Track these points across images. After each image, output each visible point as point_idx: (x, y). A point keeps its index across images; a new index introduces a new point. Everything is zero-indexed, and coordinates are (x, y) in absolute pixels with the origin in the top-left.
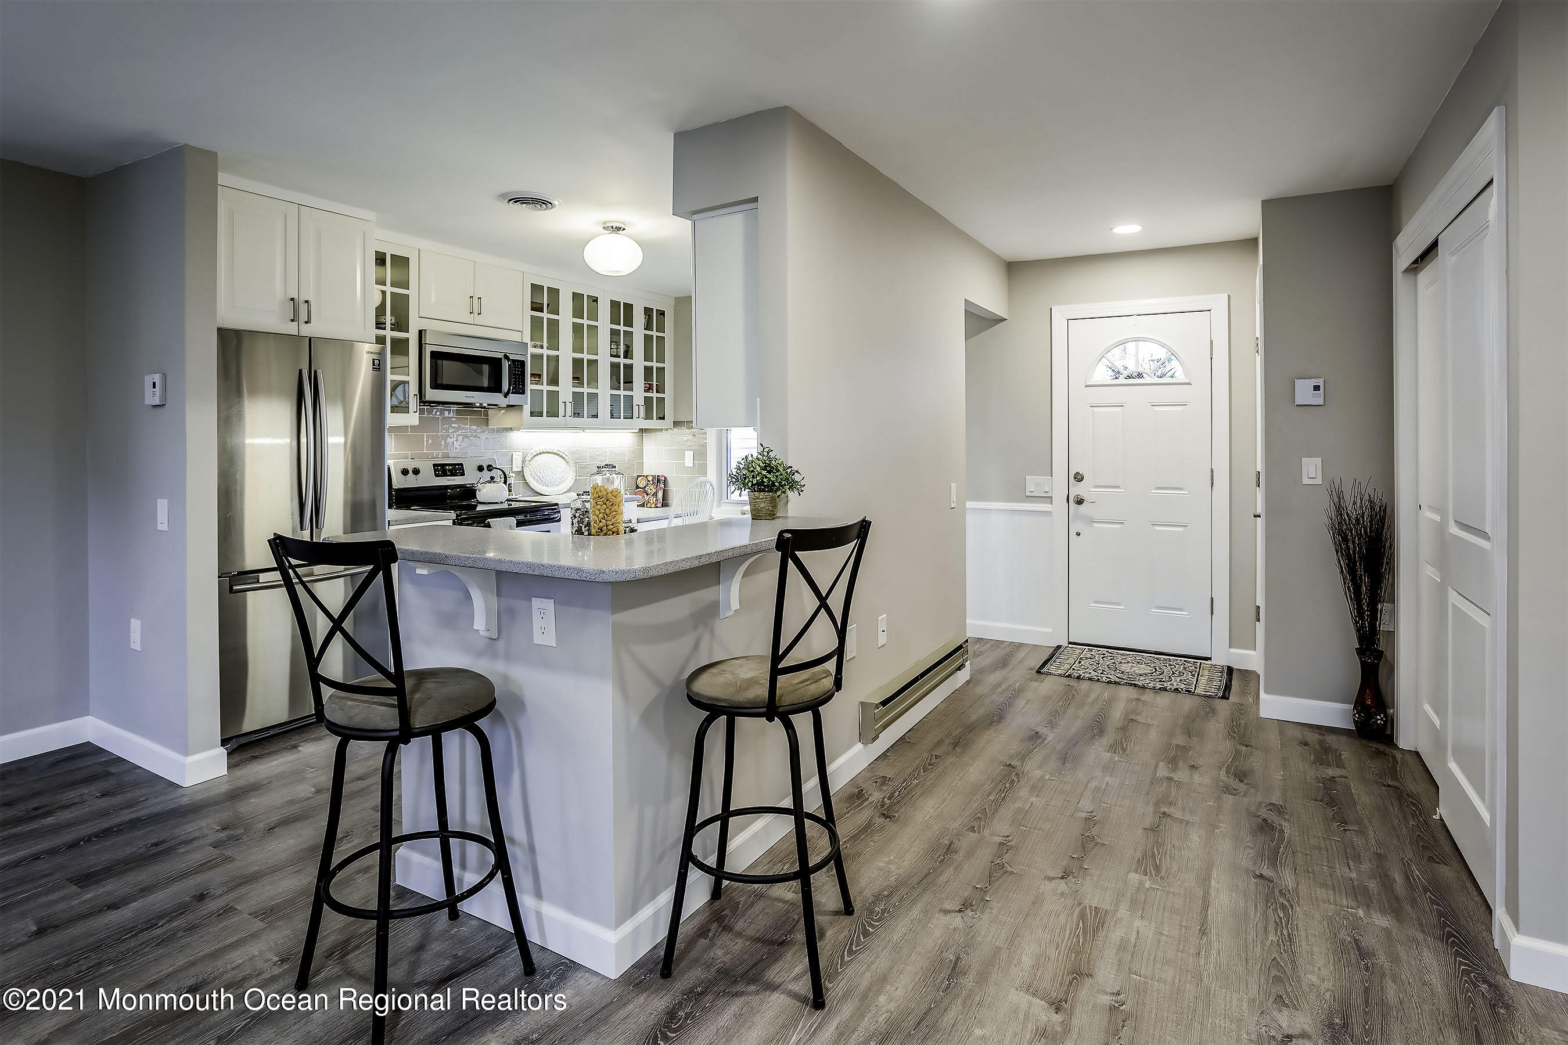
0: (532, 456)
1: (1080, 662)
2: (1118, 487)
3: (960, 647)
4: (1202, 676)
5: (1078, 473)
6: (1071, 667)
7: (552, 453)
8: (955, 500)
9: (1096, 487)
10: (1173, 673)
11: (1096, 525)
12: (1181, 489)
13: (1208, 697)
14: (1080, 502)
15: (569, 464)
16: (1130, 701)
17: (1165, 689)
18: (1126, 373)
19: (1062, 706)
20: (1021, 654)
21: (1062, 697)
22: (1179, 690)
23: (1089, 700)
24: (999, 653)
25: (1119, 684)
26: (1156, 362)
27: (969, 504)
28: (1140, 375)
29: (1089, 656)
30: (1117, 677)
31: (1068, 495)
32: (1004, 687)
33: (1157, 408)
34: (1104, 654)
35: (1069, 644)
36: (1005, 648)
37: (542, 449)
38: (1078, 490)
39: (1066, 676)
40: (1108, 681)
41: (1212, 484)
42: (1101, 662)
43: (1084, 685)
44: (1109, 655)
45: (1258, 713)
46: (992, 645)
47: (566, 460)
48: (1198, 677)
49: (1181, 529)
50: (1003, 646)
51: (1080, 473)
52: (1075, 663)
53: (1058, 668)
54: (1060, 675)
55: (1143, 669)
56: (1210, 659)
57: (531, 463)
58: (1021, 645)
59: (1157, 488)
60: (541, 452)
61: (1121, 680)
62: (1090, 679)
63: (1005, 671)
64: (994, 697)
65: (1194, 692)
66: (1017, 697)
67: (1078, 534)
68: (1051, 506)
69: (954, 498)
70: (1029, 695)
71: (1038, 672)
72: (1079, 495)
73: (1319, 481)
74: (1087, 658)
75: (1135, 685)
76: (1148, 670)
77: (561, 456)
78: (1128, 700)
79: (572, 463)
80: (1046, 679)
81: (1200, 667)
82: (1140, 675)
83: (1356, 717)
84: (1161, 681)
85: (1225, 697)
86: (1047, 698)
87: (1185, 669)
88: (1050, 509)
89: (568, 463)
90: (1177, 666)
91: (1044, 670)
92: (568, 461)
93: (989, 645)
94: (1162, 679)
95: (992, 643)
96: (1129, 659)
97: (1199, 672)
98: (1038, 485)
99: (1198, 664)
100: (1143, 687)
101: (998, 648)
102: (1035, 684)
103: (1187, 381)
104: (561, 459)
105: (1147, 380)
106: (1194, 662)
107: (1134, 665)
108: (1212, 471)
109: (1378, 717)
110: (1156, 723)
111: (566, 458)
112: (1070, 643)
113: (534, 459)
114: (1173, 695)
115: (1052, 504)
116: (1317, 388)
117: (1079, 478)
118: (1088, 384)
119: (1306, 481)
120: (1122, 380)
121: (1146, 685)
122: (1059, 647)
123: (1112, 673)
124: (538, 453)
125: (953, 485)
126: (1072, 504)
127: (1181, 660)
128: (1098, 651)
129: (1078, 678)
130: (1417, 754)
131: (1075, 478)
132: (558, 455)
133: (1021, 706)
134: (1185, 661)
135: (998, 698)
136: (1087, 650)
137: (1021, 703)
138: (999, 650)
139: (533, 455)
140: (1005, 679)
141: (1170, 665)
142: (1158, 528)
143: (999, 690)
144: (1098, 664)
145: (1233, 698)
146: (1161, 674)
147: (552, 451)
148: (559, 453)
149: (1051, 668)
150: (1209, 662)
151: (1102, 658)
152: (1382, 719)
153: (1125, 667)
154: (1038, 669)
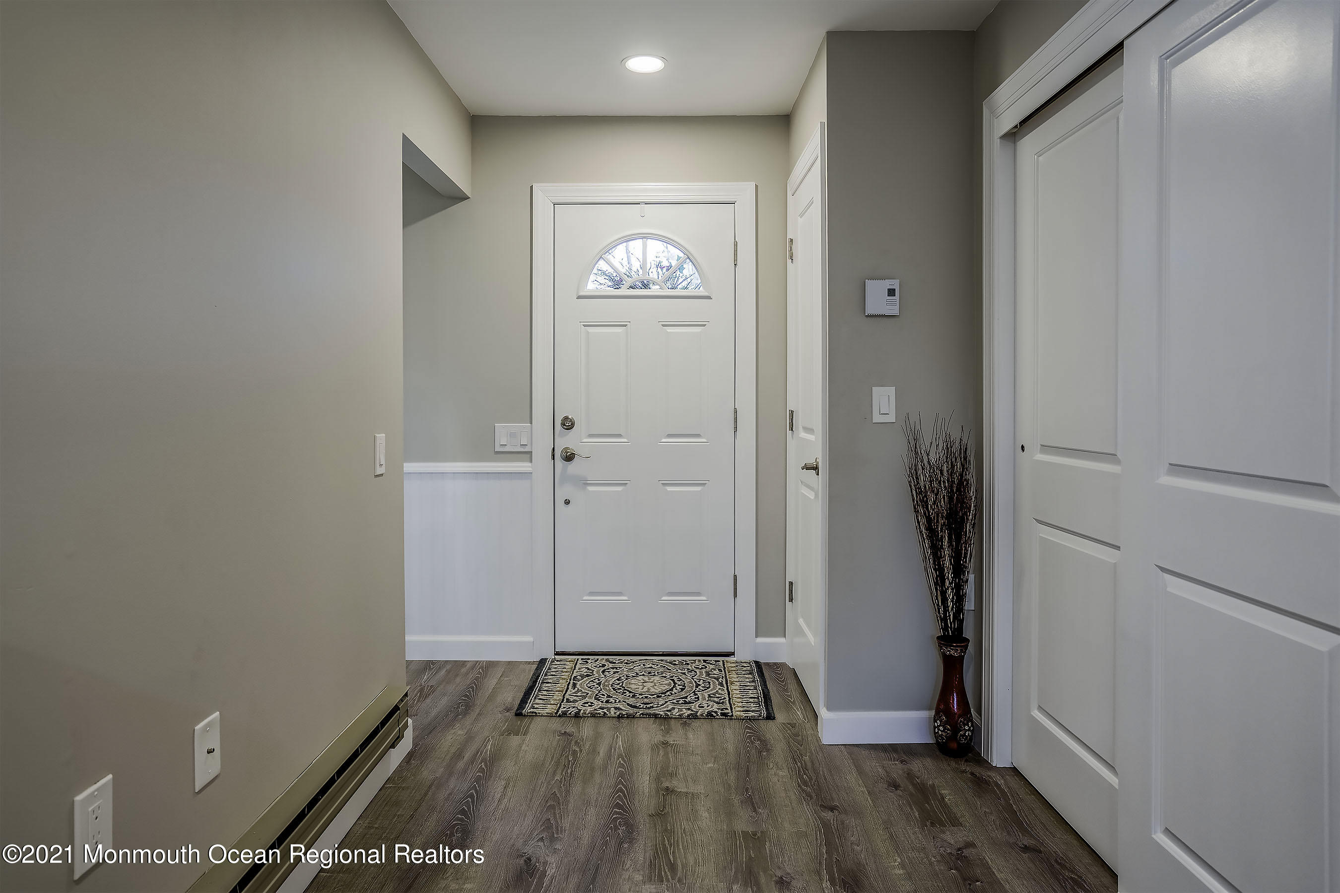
1: (574, 685)
2: (619, 436)
3: (396, 708)
4: (732, 683)
5: (566, 418)
6: (564, 698)
8: (383, 462)
9: (591, 436)
10: (697, 686)
11: (590, 488)
12: (698, 436)
13: (750, 719)
14: (569, 457)
16: (655, 748)
17: (694, 716)
18: (628, 282)
19: (561, 782)
20: (491, 683)
21: (558, 763)
22: (712, 715)
23: (599, 760)
24: (458, 685)
25: (634, 717)
26: (665, 270)
27: (409, 467)
28: (645, 286)
29: (584, 671)
30: (628, 704)
31: (554, 448)
32: (467, 755)
33: (670, 330)
34: (604, 666)
35: (555, 654)
36: (467, 674)
38: (567, 441)
39: (560, 716)
40: (619, 716)
41: (736, 428)
42: (603, 680)
43: (587, 729)
44: (611, 665)
45: (818, 740)
46: (448, 672)
48: (727, 686)
49: (698, 489)
50: (464, 670)
51: (570, 417)
52: (568, 688)
53: (546, 702)
54: (550, 716)
55: (658, 684)
56: (733, 654)
58: (490, 665)
59: (670, 436)
61: (635, 710)
62: (593, 715)
63: (468, 720)
64: (452, 783)
65: (732, 715)
66: (490, 776)
67: (567, 502)
68: (530, 464)
69: (381, 457)
70: (508, 767)
71: (519, 714)
72: (567, 448)
73: (891, 418)
74: (583, 677)
75: (656, 716)
76: (665, 685)
78: (652, 749)
80: (531, 726)
81: (724, 669)
82: (658, 697)
83: (939, 730)
84: (686, 703)
85: (770, 717)
86: (537, 767)
87: (708, 674)
88: (529, 469)
90: (698, 671)
91: (527, 709)
93: (443, 672)
94: (686, 697)
95: (448, 667)
96: (637, 669)
97: (726, 676)
98: (512, 435)
99: (721, 663)
100: (667, 718)
101: (457, 675)
102: (515, 740)
103: (706, 294)
105: (655, 290)
106: (716, 661)
107: (646, 679)
108: (736, 412)
109: (967, 728)
110: (700, 789)
112: (557, 654)
114: (706, 725)
115: (531, 461)
116: (891, 292)
117: (568, 424)
118: (582, 293)
119: (877, 418)
120: (623, 291)
121: (669, 713)
122: (543, 661)
123: (621, 697)
125: (381, 437)
126: (559, 462)
127: (699, 661)
128: (596, 661)
129: (577, 716)
130: (1014, 770)
131: (563, 424)
133: (498, 796)
134: (705, 661)
135: (458, 786)
136: (580, 661)
137: (496, 788)
138: (458, 680)
140: (470, 738)
141: (690, 671)
142: (669, 489)
143: (461, 765)
144: (599, 684)
145: (781, 717)
146: (682, 690)
149: (536, 704)
150: (731, 659)
151: (603, 672)
152: (969, 730)
153: (635, 685)
154: (517, 710)
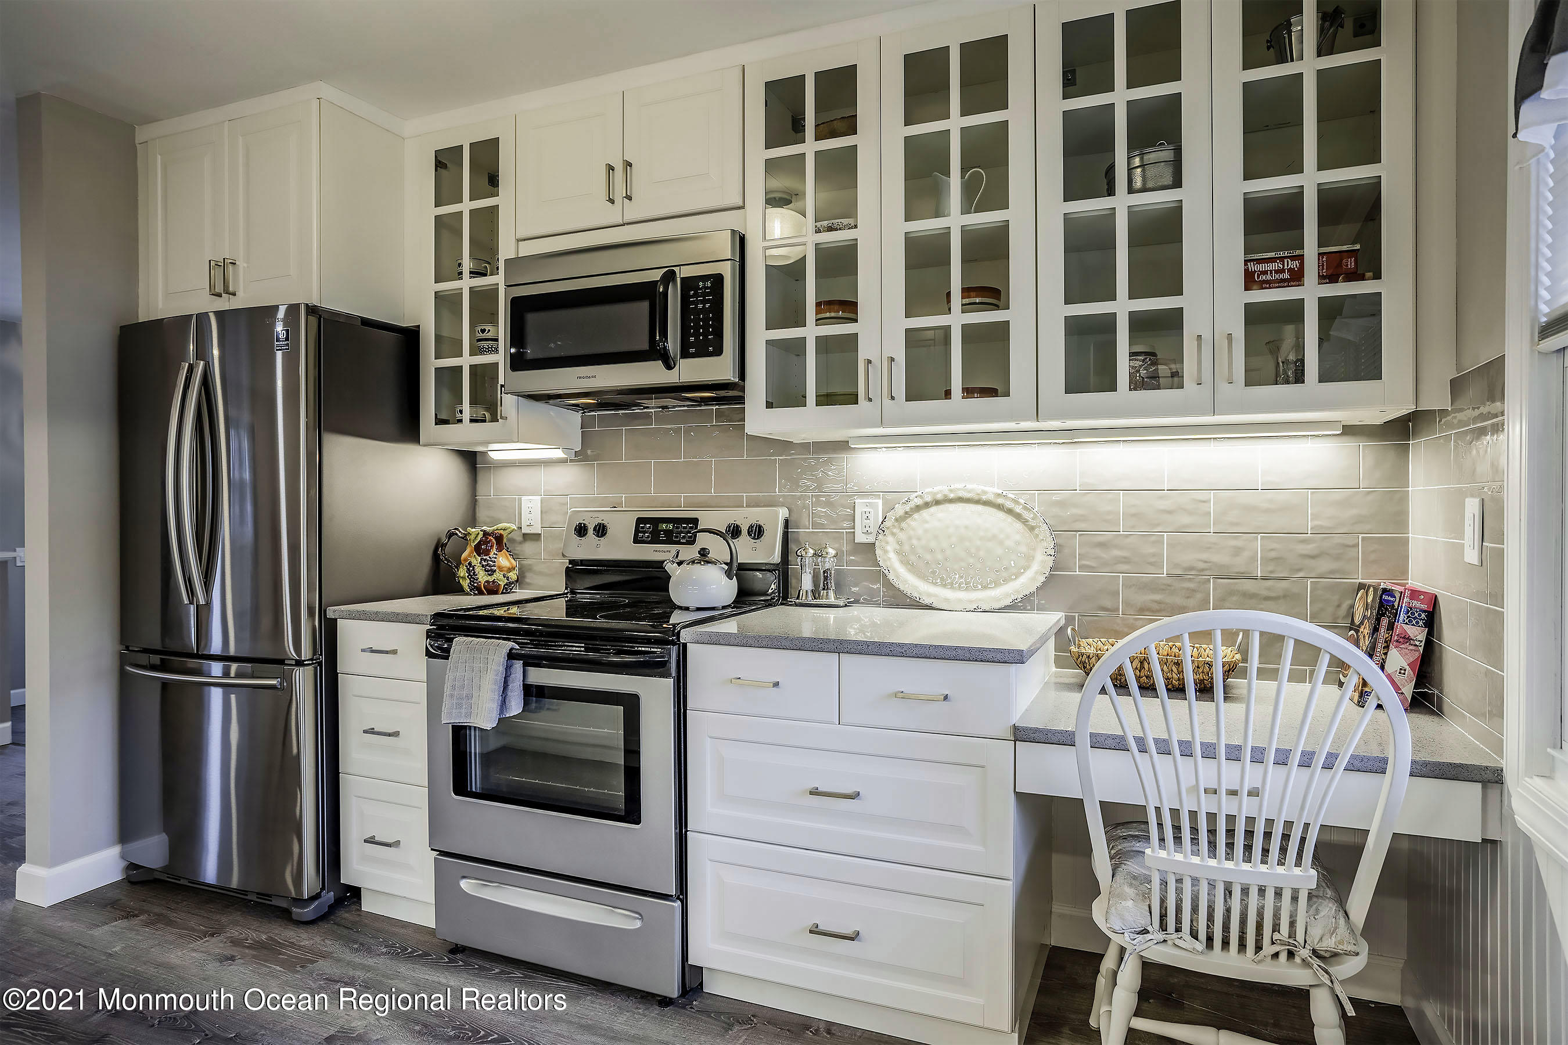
0: (907, 508)
7: (978, 502)
15: (1036, 531)
37: (940, 490)
47: (1025, 522)
57: (903, 525)
60: (939, 497)
77: (1010, 512)
79: (1043, 531)
89: (1032, 529)
92: (1032, 523)
104: (1010, 519)
111: (1026, 515)
113: (916, 516)
124: (929, 499)
132: (999, 507)
139: (912, 505)
147: (976, 498)
148: (1000, 501)
